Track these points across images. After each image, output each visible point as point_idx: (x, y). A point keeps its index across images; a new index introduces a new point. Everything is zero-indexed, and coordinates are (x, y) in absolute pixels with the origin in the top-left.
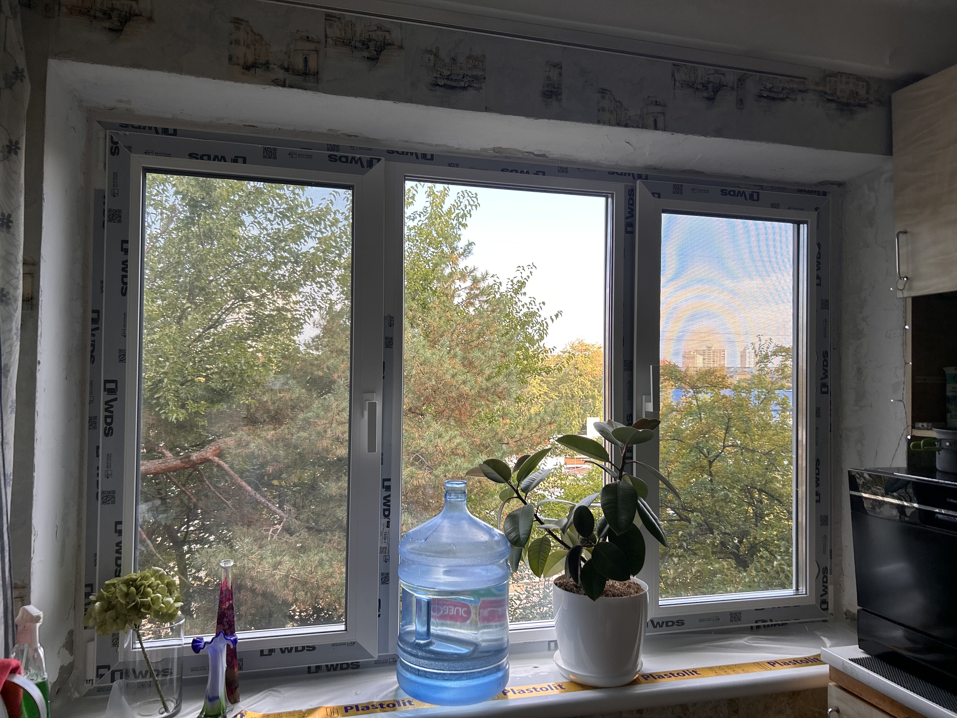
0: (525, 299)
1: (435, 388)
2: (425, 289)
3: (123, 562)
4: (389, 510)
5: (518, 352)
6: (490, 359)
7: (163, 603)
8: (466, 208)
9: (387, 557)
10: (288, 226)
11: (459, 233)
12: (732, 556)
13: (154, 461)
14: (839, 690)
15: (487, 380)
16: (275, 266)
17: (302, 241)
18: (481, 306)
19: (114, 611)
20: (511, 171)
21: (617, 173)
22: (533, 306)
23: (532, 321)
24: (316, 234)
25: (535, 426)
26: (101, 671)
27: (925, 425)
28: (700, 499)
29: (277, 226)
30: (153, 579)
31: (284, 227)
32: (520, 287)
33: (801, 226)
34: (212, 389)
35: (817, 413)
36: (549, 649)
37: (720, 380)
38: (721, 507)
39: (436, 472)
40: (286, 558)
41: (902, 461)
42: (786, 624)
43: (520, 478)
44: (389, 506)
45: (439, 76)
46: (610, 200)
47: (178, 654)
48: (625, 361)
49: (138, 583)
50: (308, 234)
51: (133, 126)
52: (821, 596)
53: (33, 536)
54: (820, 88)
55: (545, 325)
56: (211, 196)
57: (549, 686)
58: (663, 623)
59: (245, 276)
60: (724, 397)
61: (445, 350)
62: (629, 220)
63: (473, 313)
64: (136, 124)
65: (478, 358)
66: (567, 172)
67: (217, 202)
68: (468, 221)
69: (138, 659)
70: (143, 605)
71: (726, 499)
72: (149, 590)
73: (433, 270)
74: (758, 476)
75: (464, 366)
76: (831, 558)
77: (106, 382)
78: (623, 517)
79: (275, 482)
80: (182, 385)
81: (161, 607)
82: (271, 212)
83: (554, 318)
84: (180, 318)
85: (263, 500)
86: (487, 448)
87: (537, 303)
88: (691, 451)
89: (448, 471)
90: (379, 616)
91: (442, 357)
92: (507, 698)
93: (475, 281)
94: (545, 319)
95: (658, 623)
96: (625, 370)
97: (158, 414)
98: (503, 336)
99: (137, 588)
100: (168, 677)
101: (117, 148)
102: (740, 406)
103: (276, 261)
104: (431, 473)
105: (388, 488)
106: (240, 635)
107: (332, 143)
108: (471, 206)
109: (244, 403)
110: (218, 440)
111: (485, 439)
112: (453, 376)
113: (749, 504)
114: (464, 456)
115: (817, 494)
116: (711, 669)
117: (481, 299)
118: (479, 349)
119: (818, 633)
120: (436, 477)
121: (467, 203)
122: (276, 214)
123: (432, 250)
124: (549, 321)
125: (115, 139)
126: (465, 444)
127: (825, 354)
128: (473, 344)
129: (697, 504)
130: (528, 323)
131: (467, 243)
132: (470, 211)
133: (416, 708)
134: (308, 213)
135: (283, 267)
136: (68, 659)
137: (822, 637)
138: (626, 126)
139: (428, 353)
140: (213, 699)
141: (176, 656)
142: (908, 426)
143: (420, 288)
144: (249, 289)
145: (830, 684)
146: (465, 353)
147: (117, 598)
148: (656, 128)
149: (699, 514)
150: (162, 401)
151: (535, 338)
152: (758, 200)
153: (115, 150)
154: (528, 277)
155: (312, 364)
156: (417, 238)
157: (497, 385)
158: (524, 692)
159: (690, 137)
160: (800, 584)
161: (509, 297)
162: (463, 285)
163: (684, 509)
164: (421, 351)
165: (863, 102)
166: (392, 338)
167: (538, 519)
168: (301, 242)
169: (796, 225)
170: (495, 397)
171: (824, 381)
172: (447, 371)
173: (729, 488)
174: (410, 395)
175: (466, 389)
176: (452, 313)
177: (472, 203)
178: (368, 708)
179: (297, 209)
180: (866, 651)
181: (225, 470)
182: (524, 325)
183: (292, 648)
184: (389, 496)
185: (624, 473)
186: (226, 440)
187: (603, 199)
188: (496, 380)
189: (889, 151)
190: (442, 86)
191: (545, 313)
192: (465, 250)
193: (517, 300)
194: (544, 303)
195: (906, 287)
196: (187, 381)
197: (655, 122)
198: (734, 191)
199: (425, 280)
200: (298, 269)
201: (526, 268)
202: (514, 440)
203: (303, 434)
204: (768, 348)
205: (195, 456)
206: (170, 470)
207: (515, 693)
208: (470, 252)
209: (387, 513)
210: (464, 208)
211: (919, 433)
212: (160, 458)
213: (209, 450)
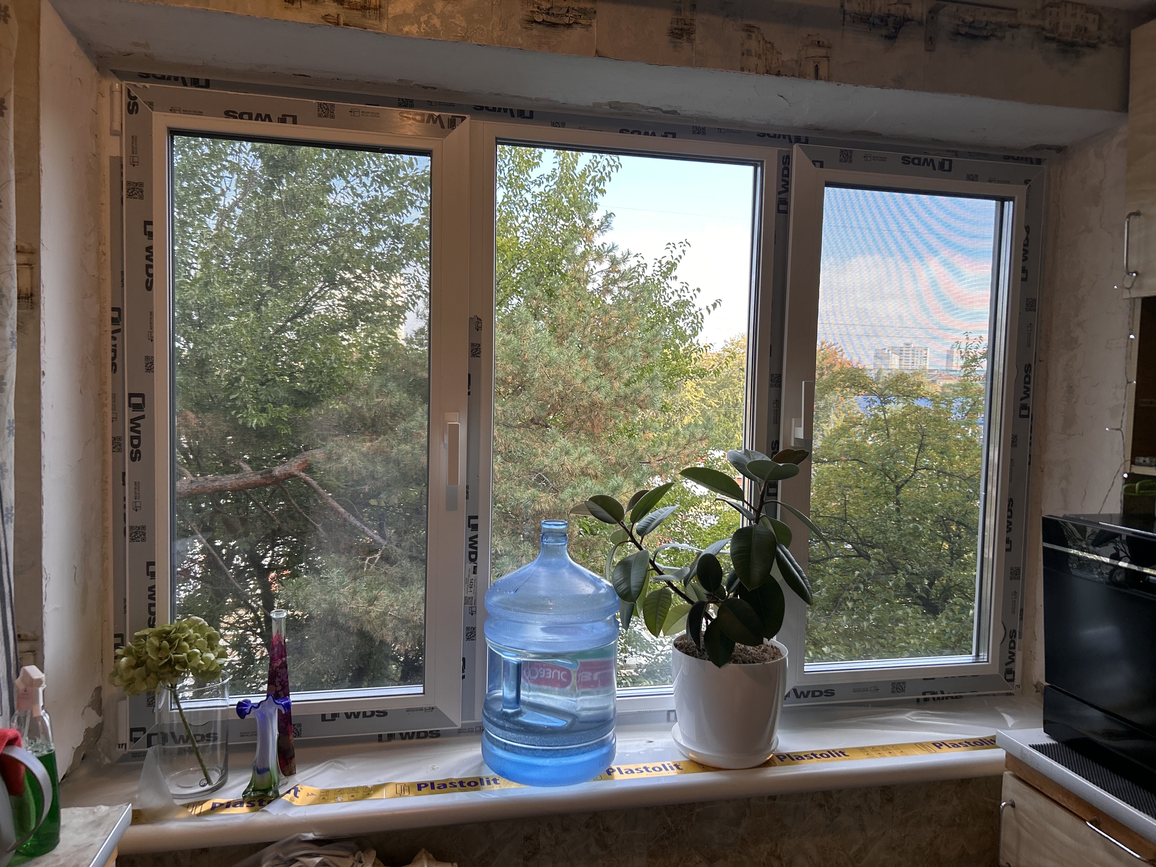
0: (675, 285)
1: (563, 394)
2: (552, 271)
3: (157, 609)
4: (476, 553)
5: (665, 351)
6: (629, 361)
7: (202, 660)
8: (604, 170)
9: (474, 609)
10: (388, 192)
11: (595, 200)
12: (919, 601)
13: (231, 476)
14: (1016, 781)
15: (627, 385)
16: (373, 241)
17: (405, 211)
18: (620, 293)
19: (144, 668)
20: (633, 133)
21: (768, 135)
22: (686, 294)
23: (684, 312)
24: (421, 203)
25: (682, 441)
26: (135, 735)
27: (1147, 460)
28: (884, 533)
29: (373, 193)
30: (191, 631)
31: (382, 194)
32: (670, 270)
33: (1006, 203)
34: (296, 390)
35: (1013, 442)
36: (668, 720)
37: (915, 388)
38: (908, 542)
39: (562, 496)
40: (384, 593)
41: (1115, 507)
42: (961, 696)
43: (634, 520)
44: (476, 548)
45: (536, 10)
46: (759, 169)
47: (222, 717)
48: (772, 375)
49: (172, 635)
50: (412, 203)
51: (154, 76)
52: (1007, 664)
53: (44, 580)
54: (1037, 22)
55: (700, 317)
56: (294, 154)
57: (663, 765)
58: (808, 692)
59: (335, 253)
60: (918, 409)
61: (575, 347)
62: (783, 196)
63: (611, 302)
64: (158, 73)
65: (615, 359)
66: (704, 133)
67: (301, 162)
68: (607, 186)
69: (175, 722)
70: (178, 661)
71: (916, 534)
72: (185, 644)
73: (563, 247)
74: (957, 505)
75: (598, 368)
76: (1021, 619)
77: (131, 395)
78: (757, 571)
79: (373, 502)
80: (262, 384)
81: (200, 665)
82: (367, 175)
83: (711, 308)
84: (259, 304)
85: (359, 524)
86: (624, 467)
87: (690, 290)
88: (874, 474)
89: (577, 495)
90: (463, 677)
91: (571, 357)
92: (612, 779)
93: (614, 262)
94: (700, 310)
95: (802, 693)
96: (771, 386)
97: (234, 419)
98: (647, 330)
99: (171, 642)
100: (211, 743)
101: (135, 104)
102: (936, 421)
103: (373, 236)
104: (556, 496)
105: (475, 527)
106: (294, 697)
107: (404, 97)
108: (611, 166)
109: (333, 408)
110: (305, 453)
111: (622, 456)
112: (584, 381)
113: (944, 539)
114: (596, 476)
115: (1008, 541)
116: (862, 749)
117: (621, 285)
118: (617, 347)
119: (999, 709)
120: (563, 501)
121: (605, 163)
122: (373, 178)
123: (562, 222)
124: (705, 312)
125: (133, 94)
126: (597, 463)
127: (1028, 368)
128: (610, 341)
129: (879, 538)
130: (679, 315)
131: (605, 214)
132: (610, 173)
133: (503, 787)
134: (412, 177)
135: (382, 243)
136: (94, 719)
137: (1005, 715)
138: (778, 74)
139: (554, 353)
140: (261, 770)
141: (219, 719)
142: (1125, 461)
143: (546, 270)
144: (341, 269)
145: (1006, 773)
146: (600, 352)
147: (147, 653)
148: (817, 77)
149: (881, 551)
150: (239, 403)
151: (687, 334)
152: (950, 170)
153: (132, 108)
154: (680, 257)
155: (415, 364)
156: (544, 208)
157: (638, 391)
158: (632, 772)
159: (862, 88)
160: (981, 648)
161: (656, 282)
162: (599, 268)
163: (863, 544)
164: (546, 350)
165: (1093, 42)
166: (479, 345)
167: (656, 568)
168: (403, 213)
169: (999, 203)
170: (635, 406)
171: (1024, 402)
172: (577, 374)
173: (920, 519)
174: (532, 403)
175: (599, 396)
176: (584, 303)
177: (612, 163)
178: (445, 786)
179: (398, 171)
180: (1052, 735)
181: (313, 488)
182: (673, 316)
183: (359, 713)
184: (476, 536)
185: (762, 514)
186: (314, 452)
187: (751, 169)
188: (637, 386)
189: (1124, 107)
190: (540, 23)
191: (700, 302)
192: (602, 223)
193: (665, 286)
194: (699, 290)
195: (1135, 284)
196: (268, 380)
197: (817, 68)
198: (919, 159)
199: (552, 260)
200: (400, 246)
201: (677, 246)
202: (657, 458)
203: (403, 447)
204: (977, 348)
205: (278, 471)
206: (248, 486)
207: (621, 773)
208: (608, 226)
209: (473, 556)
210: (602, 170)
211: (1138, 470)
212: (237, 472)
213: (293, 464)
